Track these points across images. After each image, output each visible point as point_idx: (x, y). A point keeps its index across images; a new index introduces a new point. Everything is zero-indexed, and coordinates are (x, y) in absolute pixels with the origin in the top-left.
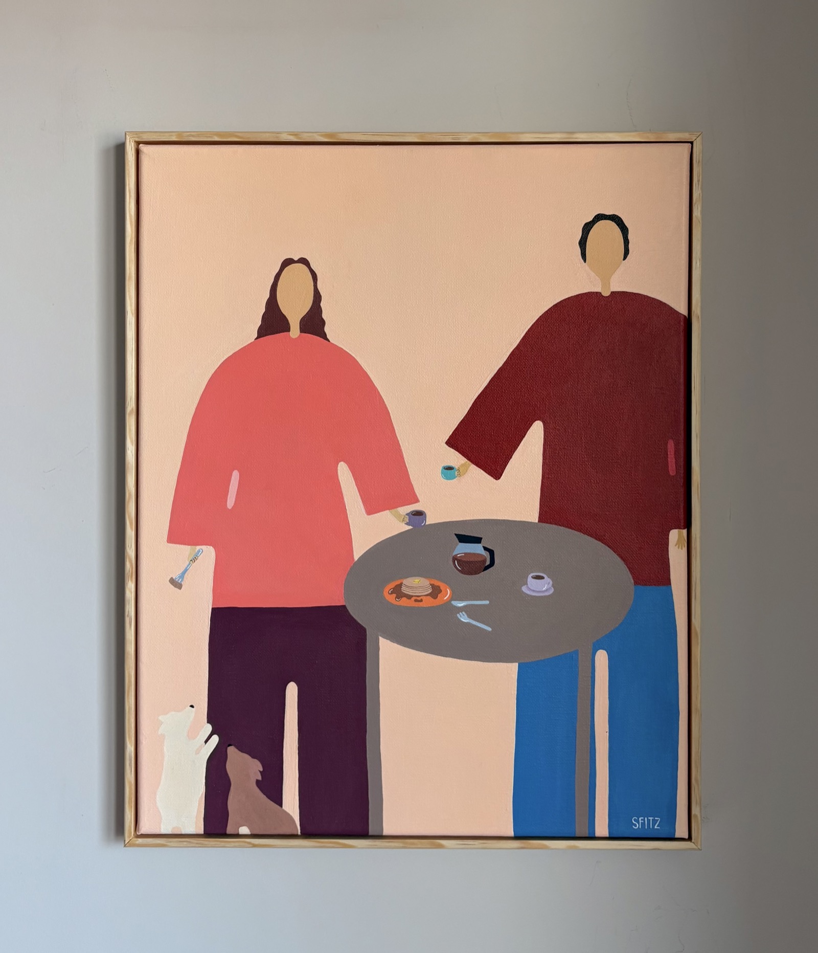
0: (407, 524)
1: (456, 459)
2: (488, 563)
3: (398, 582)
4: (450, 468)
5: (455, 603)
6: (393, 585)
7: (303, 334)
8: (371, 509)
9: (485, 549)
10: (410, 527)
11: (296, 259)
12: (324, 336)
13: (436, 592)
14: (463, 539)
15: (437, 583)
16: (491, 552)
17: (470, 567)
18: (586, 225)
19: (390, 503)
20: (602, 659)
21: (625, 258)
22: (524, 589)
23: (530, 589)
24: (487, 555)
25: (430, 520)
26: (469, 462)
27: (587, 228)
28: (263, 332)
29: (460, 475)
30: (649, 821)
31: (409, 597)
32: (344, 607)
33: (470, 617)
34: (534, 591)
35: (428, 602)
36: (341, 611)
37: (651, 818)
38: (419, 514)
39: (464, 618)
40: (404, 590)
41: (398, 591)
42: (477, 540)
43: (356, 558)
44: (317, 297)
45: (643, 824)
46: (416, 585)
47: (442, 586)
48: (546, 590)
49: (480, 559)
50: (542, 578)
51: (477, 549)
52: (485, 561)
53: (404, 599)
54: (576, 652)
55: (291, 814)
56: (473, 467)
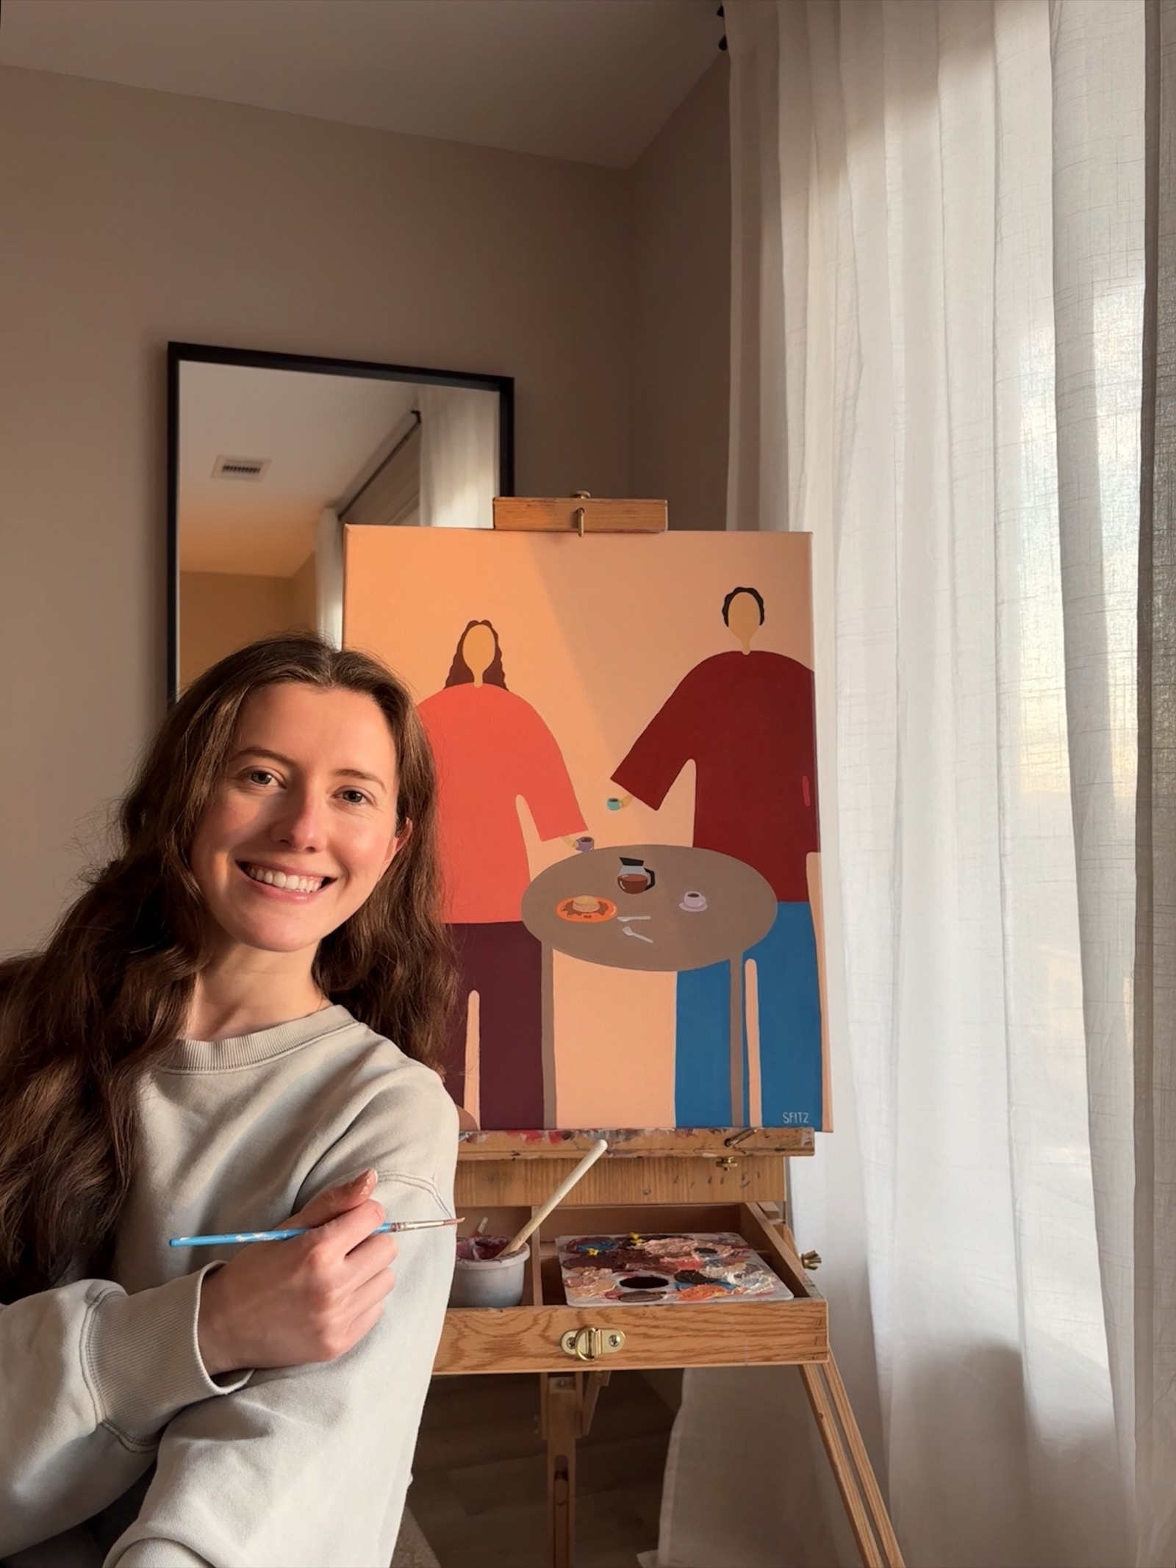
0: (578, 849)
1: (620, 792)
2: (649, 883)
3: (570, 900)
5: (619, 918)
6: (565, 903)
7: (486, 685)
8: (546, 834)
9: (647, 870)
10: (580, 852)
11: (480, 621)
12: (504, 687)
13: (603, 909)
14: (627, 862)
15: (604, 901)
16: (652, 874)
17: (634, 886)
18: (728, 596)
19: (563, 832)
20: (751, 966)
21: (761, 623)
22: (681, 905)
23: (686, 906)
24: (648, 876)
25: (597, 846)
26: (631, 795)
27: (729, 599)
28: (451, 682)
29: (623, 806)
30: (798, 1115)
31: (580, 913)
32: (522, 922)
33: (634, 931)
34: (690, 907)
35: (598, 918)
36: (518, 927)
37: (800, 1114)
39: (629, 932)
40: (575, 907)
41: (569, 908)
42: (640, 863)
43: (532, 879)
44: (498, 653)
45: (793, 1119)
46: (586, 903)
47: (609, 903)
48: (701, 906)
49: (642, 879)
50: (697, 896)
51: (639, 871)
52: (646, 881)
53: (575, 915)
55: (472, 1114)
56: (635, 799)
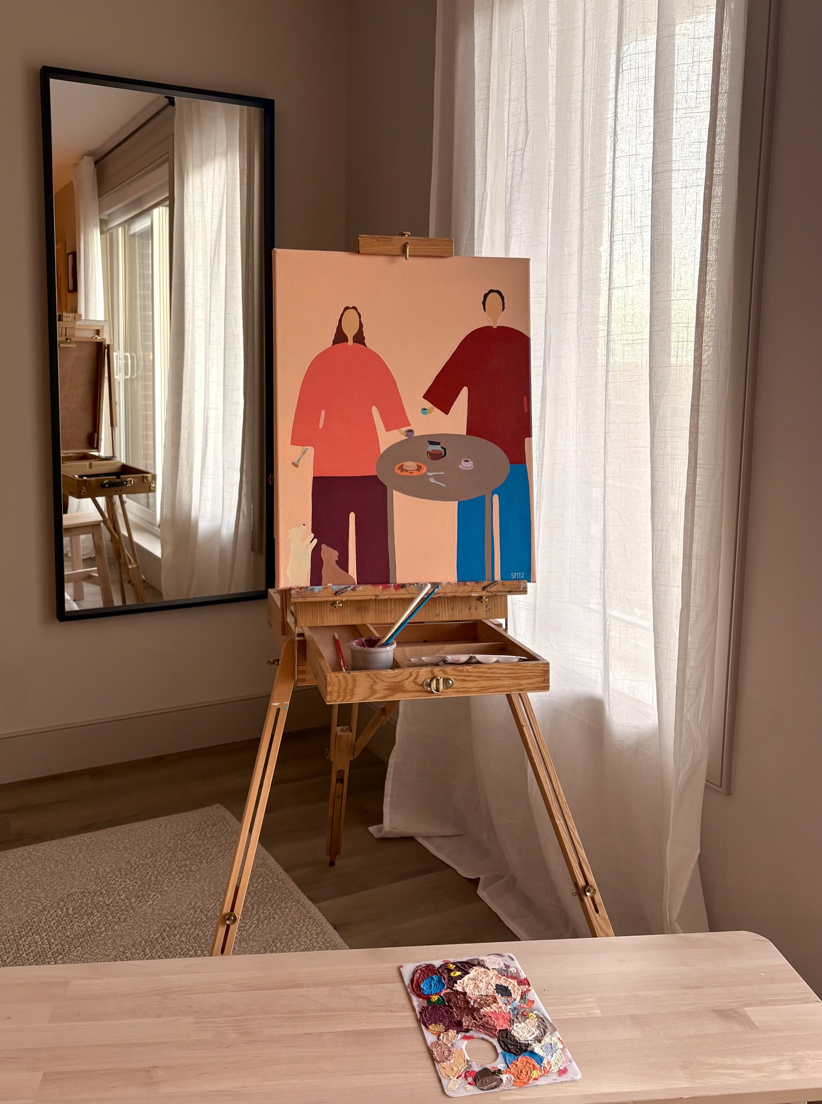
0: (405, 436)
1: (428, 405)
2: (443, 454)
3: (402, 464)
4: (425, 409)
5: (428, 474)
6: (399, 465)
7: (354, 343)
8: (388, 429)
9: (442, 448)
10: (407, 438)
11: (351, 307)
12: (365, 345)
13: (419, 468)
14: (431, 443)
15: (420, 464)
16: (445, 449)
17: (435, 456)
18: (485, 294)
19: (397, 427)
20: (496, 498)
21: (503, 311)
22: (460, 466)
23: (463, 467)
24: (442, 450)
25: (416, 434)
26: (434, 406)
27: (486, 296)
28: (335, 342)
29: (429, 413)
30: (519, 574)
31: (407, 471)
32: (376, 476)
33: (435, 480)
34: (465, 468)
35: (416, 473)
36: (375, 478)
37: (520, 573)
38: (411, 431)
39: (432, 480)
40: (404, 467)
41: (401, 468)
42: (438, 444)
43: (381, 453)
44: (361, 325)
45: (516, 576)
46: (410, 465)
47: (423, 466)
48: (470, 467)
49: (440, 452)
50: (468, 461)
51: (438, 448)
52: (442, 454)
53: (404, 472)
54: (484, 496)
55: (353, 576)
56: (436, 409)
